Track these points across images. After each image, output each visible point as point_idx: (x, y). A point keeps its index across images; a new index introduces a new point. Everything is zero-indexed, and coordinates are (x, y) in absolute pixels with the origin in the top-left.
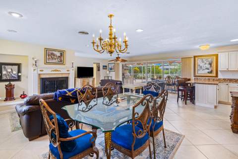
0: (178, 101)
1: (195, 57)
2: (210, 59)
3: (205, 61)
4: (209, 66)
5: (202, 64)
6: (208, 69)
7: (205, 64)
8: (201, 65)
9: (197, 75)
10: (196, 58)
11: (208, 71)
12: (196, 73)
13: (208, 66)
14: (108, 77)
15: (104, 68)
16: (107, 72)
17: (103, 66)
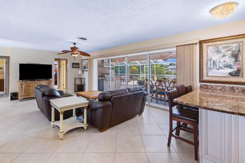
0: (169, 145)
1: (201, 43)
2: (234, 45)
3: (223, 51)
4: (233, 60)
5: (216, 57)
6: (230, 67)
7: (224, 56)
8: (214, 58)
9: (205, 78)
10: (205, 45)
11: (230, 70)
12: (205, 74)
13: (230, 60)
14: (81, 79)
15: (74, 66)
16: (80, 72)
17: (73, 64)
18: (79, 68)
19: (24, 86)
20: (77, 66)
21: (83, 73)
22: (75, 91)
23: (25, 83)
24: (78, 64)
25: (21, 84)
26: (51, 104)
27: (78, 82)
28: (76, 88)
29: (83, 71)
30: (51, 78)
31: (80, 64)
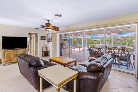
14: (47, 47)
15: (42, 38)
16: (46, 43)
17: (41, 37)
18: (45, 40)
19: (6, 54)
20: (44, 38)
21: (48, 43)
22: (43, 56)
23: (7, 51)
24: (45, 37)
25: (4, 52)
26: (40, 75)
27: (45, 50)
28: (44, 54)
29: (48, 42)
30: (26, 47)
31: (46, 38)
